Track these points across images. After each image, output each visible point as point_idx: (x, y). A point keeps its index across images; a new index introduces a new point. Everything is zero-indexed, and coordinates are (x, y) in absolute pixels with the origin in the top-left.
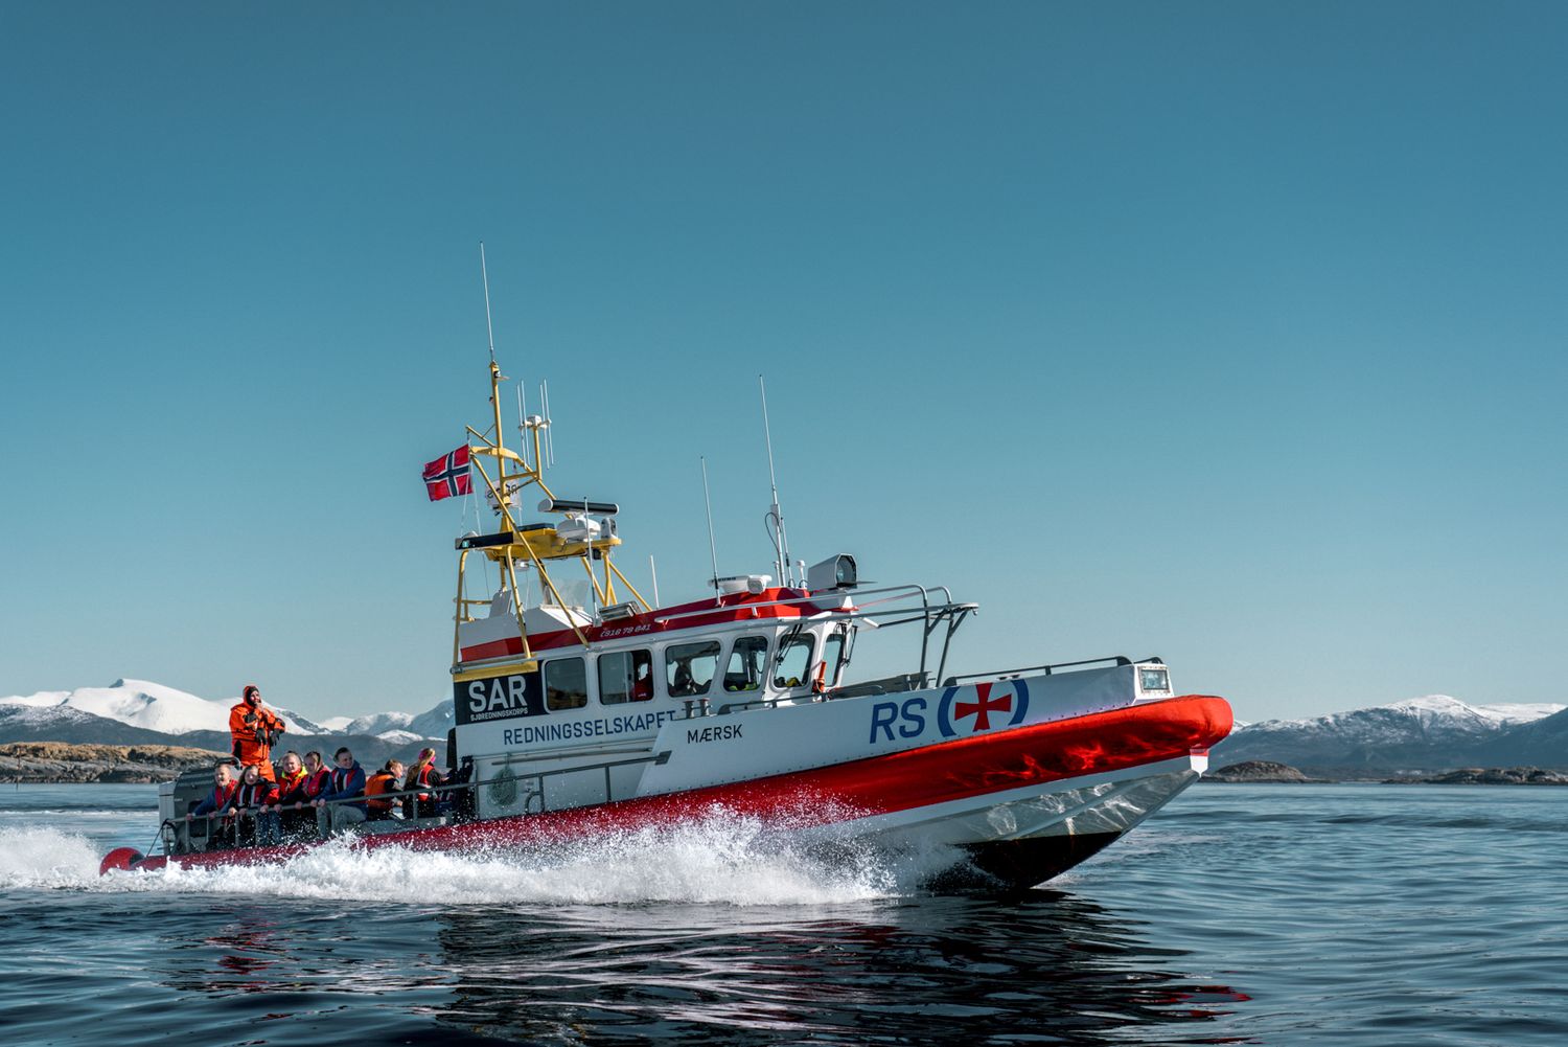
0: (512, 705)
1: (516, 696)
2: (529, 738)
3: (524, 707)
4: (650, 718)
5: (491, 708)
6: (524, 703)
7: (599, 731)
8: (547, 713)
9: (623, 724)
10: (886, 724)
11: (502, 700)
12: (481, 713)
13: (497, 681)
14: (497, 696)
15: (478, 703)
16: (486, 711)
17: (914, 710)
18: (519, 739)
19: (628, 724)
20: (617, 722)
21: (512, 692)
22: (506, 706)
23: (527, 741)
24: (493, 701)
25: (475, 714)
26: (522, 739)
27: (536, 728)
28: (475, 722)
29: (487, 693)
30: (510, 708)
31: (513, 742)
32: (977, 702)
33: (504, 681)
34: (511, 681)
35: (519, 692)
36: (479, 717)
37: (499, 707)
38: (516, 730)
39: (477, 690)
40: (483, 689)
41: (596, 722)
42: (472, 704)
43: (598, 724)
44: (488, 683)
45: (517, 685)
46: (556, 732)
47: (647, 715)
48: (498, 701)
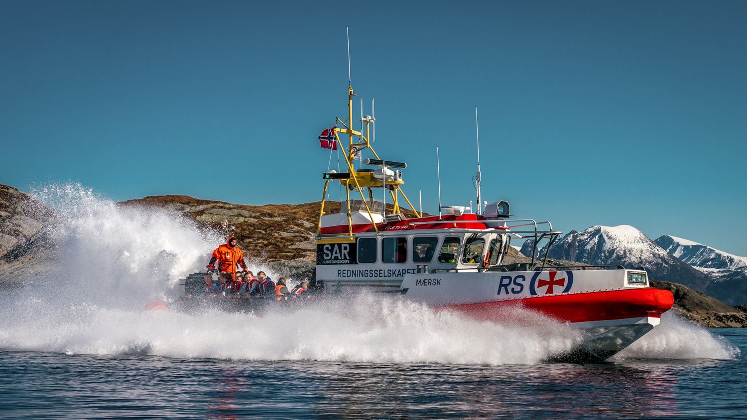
0: (343, 258)
1: (344, 254)
2: (349, 275)
3: (348, 259)
4: (404, 272)
5: (333, 258)
6: (348, 258)
7: (381, 275)
8: (357, 264)
9: (392, 273)
10: (506, 286)
11: (338, 255)
12: (328, 260)
13: (336, 245)
14: (336, 253)
15: (327, 255)
16: (330, 259)
17: (519, 281)
18: (344, 275)
19: (394, 273)
20: (389, 272)
21: (343, 251)
22: (340, 258)
23: (348, 276)
24: (334, 255)
25: (325, 260)
26: (346, 275)
27: (353, 271)
28: (325, 264)
29: (332, 251)
30: (341, 259)
31: (342, 276)
32: (549, 280)
33: (340, 245)
34: (343, 246)
35: (346, 252)
36: (327, 262)
37: (336, 258)
38: (343, 270)
39: (327, 249)
40: (330, 249)
41: (380, 270)
42: (325, 255)
43: (381, 272)
44: (333, 245)
45: (345, 248)
46: (361, 273)
47: (403, 270)
48: (336, 255)
